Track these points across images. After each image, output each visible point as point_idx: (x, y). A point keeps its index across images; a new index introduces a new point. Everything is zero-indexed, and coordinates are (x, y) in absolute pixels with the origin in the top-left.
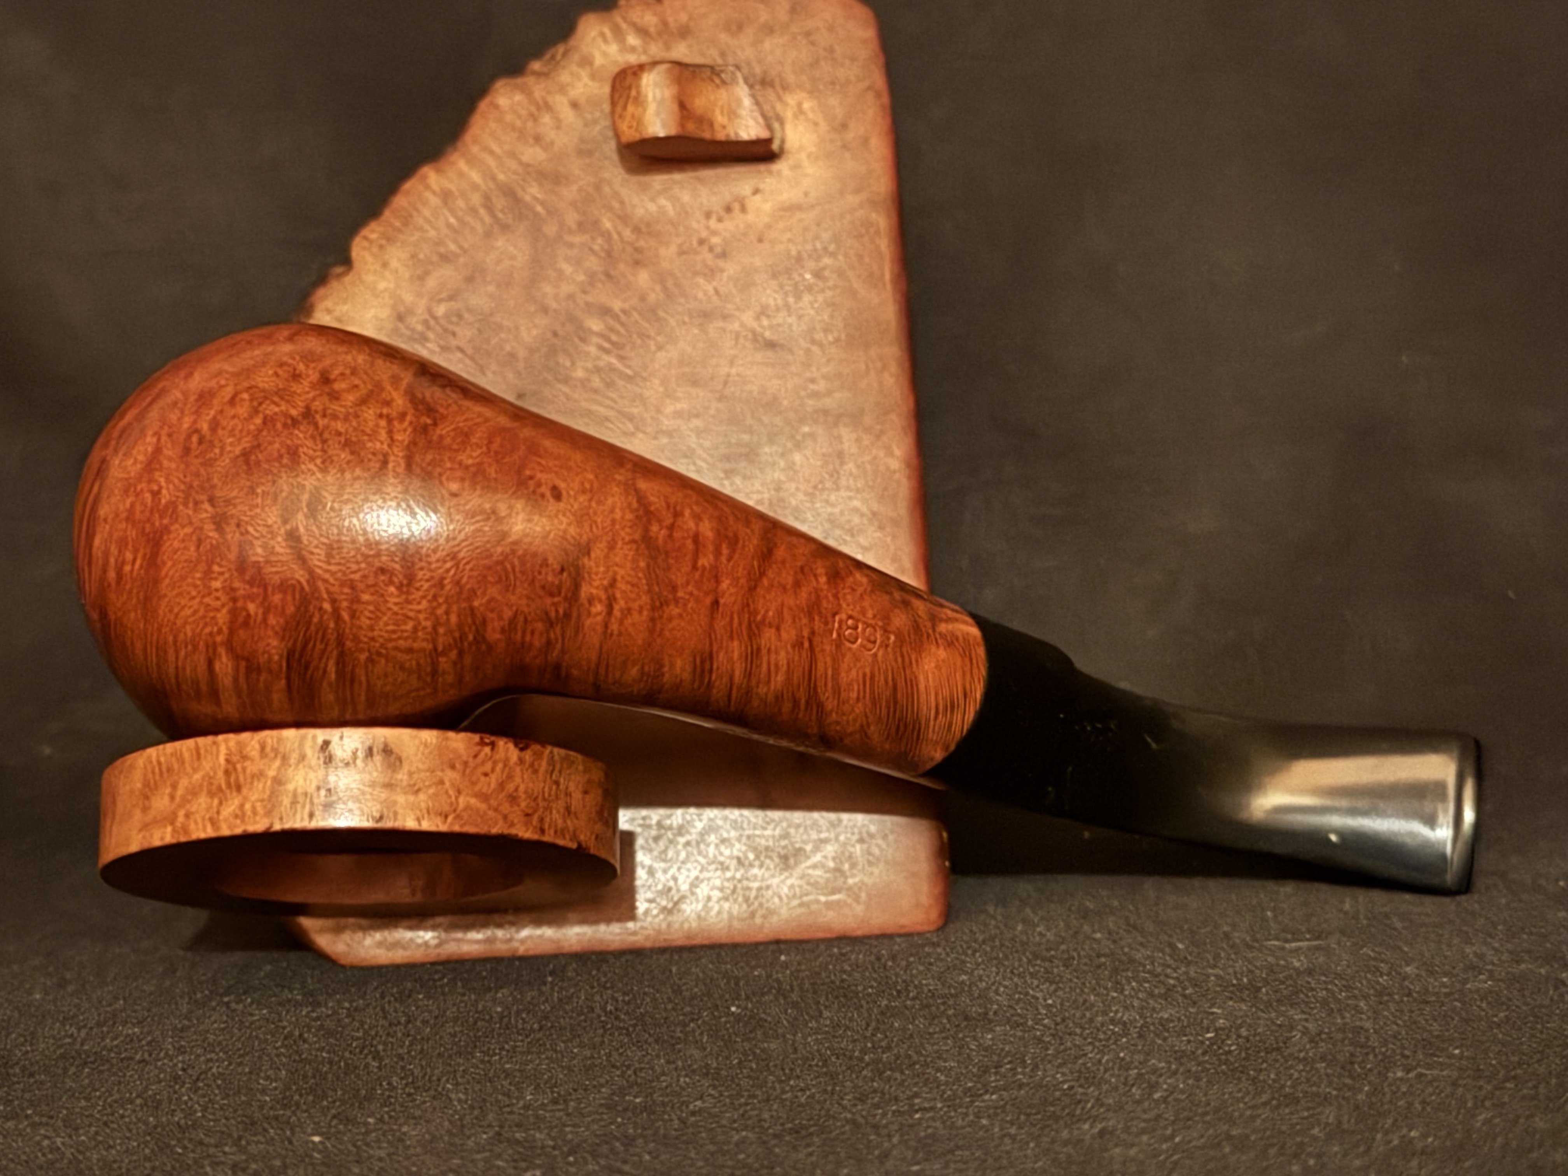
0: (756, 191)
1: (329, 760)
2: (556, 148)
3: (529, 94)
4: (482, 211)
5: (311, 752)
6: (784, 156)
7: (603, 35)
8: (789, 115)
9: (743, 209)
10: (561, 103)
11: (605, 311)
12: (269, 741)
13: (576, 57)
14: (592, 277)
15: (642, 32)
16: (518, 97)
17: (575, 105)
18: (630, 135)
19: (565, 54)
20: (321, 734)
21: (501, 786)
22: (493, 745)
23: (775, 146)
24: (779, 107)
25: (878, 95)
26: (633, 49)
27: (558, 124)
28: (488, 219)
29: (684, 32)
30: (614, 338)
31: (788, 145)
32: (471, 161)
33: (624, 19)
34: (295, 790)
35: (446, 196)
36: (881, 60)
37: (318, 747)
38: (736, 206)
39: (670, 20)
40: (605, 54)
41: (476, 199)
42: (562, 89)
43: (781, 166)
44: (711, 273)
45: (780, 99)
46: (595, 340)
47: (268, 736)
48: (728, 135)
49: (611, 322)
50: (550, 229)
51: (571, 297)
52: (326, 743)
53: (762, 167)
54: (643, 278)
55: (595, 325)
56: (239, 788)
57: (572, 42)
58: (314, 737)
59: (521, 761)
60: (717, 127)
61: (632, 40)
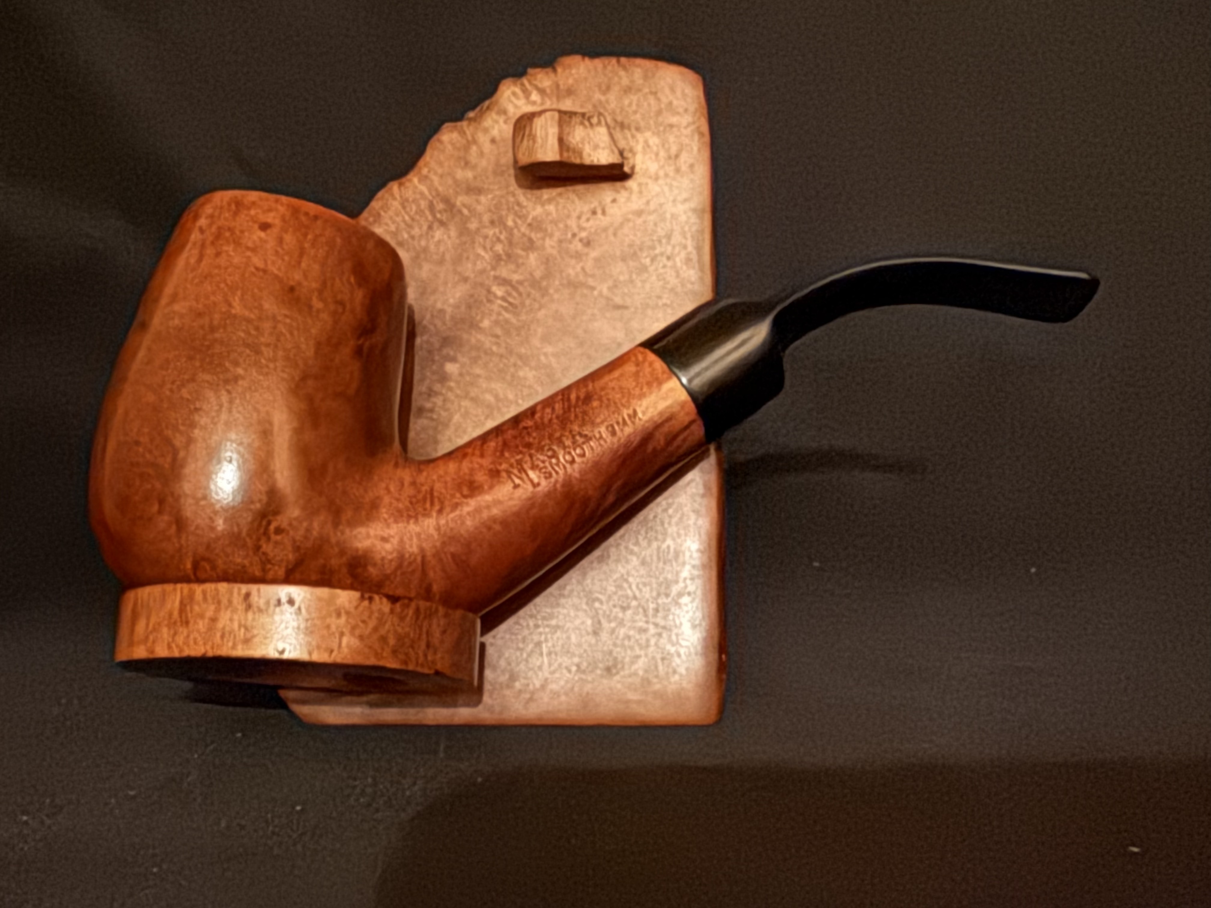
0: (614, 201)
1: (249, 607)
2: (479, 170)
3: (463, 133)
4: (427, 213)
5: (237, 600)
6: (635, 176)
7: (514, 94)
8: (639, 148)
9: (604, 213)
10: (483, 139)
11: (504, 282)
12: (209, 590)
13: (496, 109)
14: (498, 258)
15: (542, 92)
16: (455, 135)
17: (493, 141)
18: (524, 159)
19: (488, 108)
20: (244, 588)
21: (375, 629)
22: (371, 599)
23: (626, 169)
24: (632, 143)
25: (701, 134)
26: (534, 103)
27: (481, 154)
28: (430, 218)
29: (570, 92)
30: (511, 300)
31: (637, 169)
32: (424, 179)
33: (530, 82)
34: (224, 628)
35: (404, 203)
36: (705, 111)
37: (242, 596)
38: (599, 211)
39: (561, 83)
40: (516, 107)
41: (423, 204)
42: (486, 130)
43: (631, 184)
44: (578, 256)
45: (633, 136)
46: (499, 302)
47: (209, 587)
48: (592, 161)
49: (509, 288)
50: (473, 225)
51: (483, 271)
52: (248, 595)
53: (618, 184)
54: (533, 259)
55: (499, 291)
56: (187, 623)
57: (494, 99)
58: (240, 589)
59: (392, 611)
60: (585, 155)
61: (535, 96)
